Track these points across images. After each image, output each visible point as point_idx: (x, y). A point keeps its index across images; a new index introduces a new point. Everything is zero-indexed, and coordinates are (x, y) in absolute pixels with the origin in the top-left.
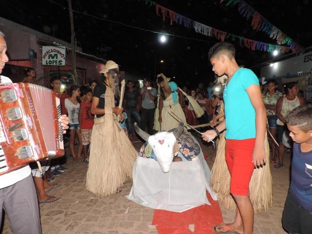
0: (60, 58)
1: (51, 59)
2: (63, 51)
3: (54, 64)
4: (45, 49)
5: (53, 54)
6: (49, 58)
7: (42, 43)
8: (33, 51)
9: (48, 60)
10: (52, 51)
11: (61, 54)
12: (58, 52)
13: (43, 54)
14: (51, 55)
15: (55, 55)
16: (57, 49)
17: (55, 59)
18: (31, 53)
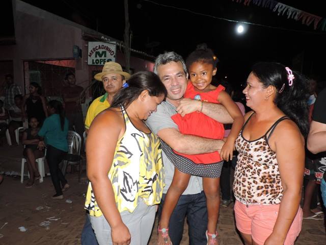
0: (109, 56)
1: (98, 58)
2: (113, 48)
4: (92, 45)
5: (101, 51)
6: (96, 57)
7: (88, 39)
8: (78, 48)
9: (95, 59)
10: (100, 48)
11: (110, 51)
12: (107, 48)
13: (89, 51)
15: (103, 52)
16: (105, 45)
17: (103, 57)
18: (76, 51)
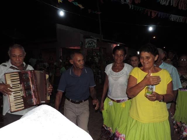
0: (94, 44)
1: (90, 45)
2: (95, 41)
3: (91, 47)
4: (87, 40)
5: (90, 42)
6: (89, 45)
7: (86, 37)
8: (81, 41)
9: (88, 46)
10: (90, 41)
11: (94, 42)
12: (93, 41)
13: (86, 43)
14: (90, 43)
15: (91, 43)
16: (92, 40)
17: (91, 45)
18: (81, 43)
